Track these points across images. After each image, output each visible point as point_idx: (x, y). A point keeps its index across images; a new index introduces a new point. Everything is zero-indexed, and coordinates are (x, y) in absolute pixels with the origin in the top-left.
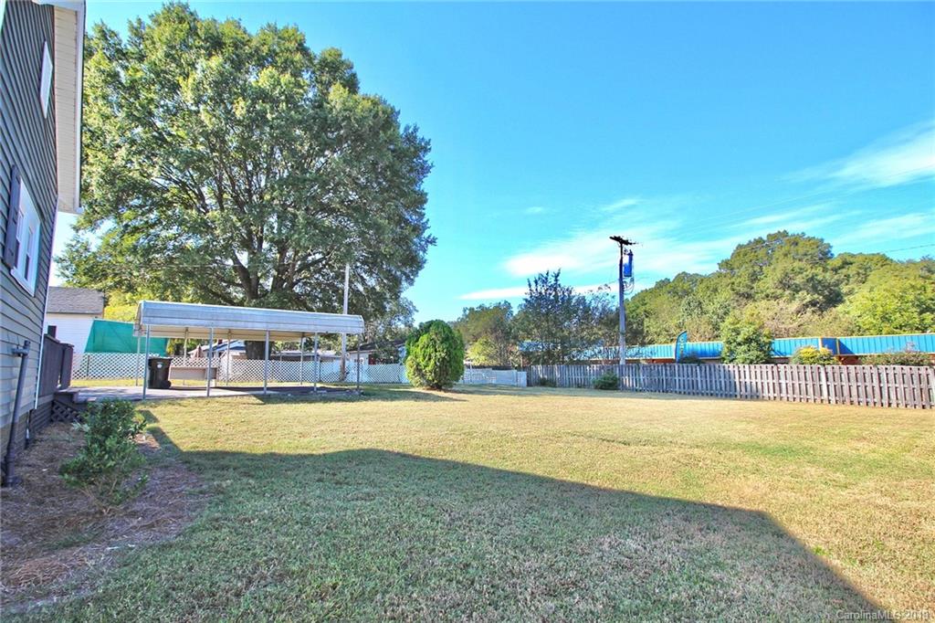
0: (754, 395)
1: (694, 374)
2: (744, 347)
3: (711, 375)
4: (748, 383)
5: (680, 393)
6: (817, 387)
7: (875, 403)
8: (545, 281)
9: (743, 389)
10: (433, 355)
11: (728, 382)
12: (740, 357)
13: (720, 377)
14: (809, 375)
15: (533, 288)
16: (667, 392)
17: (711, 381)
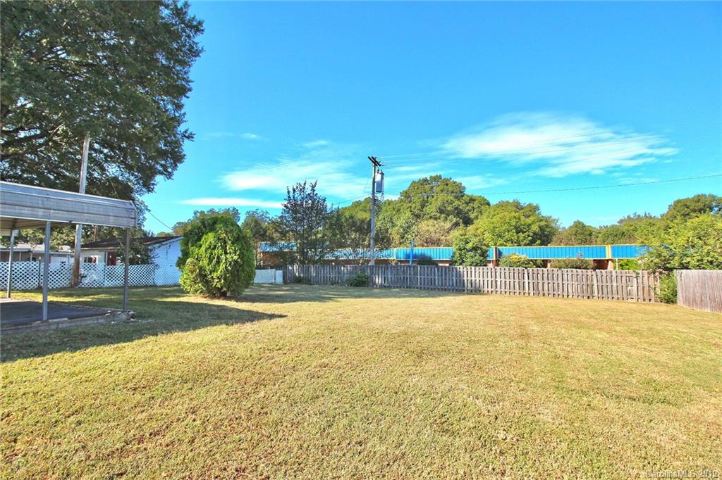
0: (477, 291)
1: (433, 274)
2: (472, 254)
3: (446, 274)
4: (473, 281)
5: (421, 288)
6: (521, 284)
7: (559, 295)
8: (303, 190)
9: (469, 285)
10: (223, 257)
11: (458, 280)
12: (468, 261)
13: (453, 276)
14: (516, 275)
15: (291, 194)
16: (410, 288)
17: (445, 279)
